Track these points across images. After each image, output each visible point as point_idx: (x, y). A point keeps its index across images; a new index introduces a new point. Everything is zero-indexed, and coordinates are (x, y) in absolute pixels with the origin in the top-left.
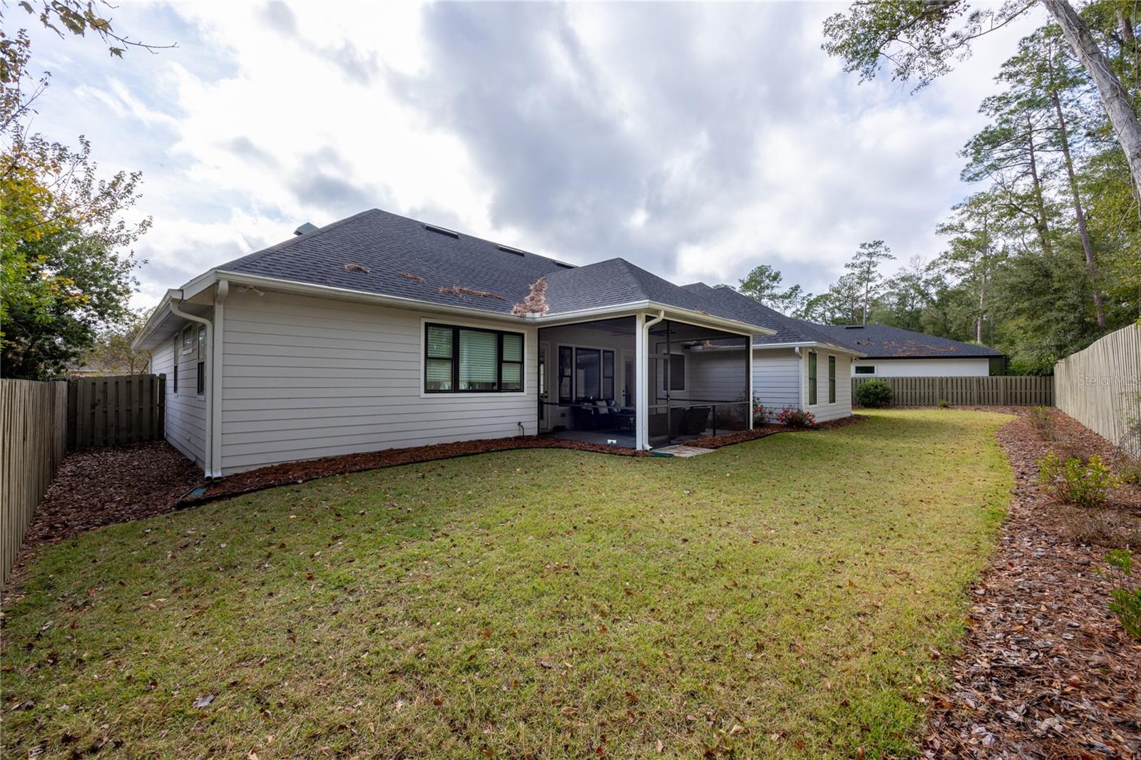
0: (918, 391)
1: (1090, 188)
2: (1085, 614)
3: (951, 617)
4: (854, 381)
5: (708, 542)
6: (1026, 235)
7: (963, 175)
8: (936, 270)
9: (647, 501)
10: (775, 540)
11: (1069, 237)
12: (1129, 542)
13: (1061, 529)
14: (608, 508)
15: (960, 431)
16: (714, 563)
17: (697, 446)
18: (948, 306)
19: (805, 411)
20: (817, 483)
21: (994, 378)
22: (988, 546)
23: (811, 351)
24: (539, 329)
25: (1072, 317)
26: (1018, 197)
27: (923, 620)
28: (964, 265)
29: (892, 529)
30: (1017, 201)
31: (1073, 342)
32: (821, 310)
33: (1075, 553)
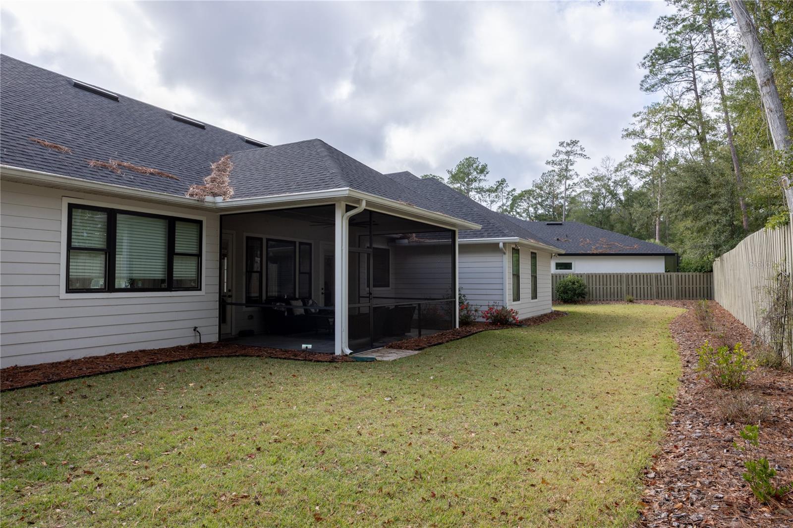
0: (609, 287)
1: (735, 108)
2: (728, 486)
3: (627, 503)
4: (554, 277)
5: (408, 452)
6: (692, 145)
7: (642, 85)
8: (623, 172)
9: (344, 412)
10: (475, 444)
11: (722, 150)
12: (759, 418)
13: (714, 411)
14: (299, 423)
15: (641, 323)
16: (412, 475)
17: (401, 348)
18: (632, 207)
19: (509, 308)
20: (517, 381)
21: (669, 274)
22: (659, 431)
23: (514, 246)
24: (221, 216)
25: (724, 220)
26: (684, 111)
27: (604, 508)
28: (645, 169)
29: (582, 422)
30: (683, 113)
31: (726, 242)
32: (524, 205)
33: (723, 432)
